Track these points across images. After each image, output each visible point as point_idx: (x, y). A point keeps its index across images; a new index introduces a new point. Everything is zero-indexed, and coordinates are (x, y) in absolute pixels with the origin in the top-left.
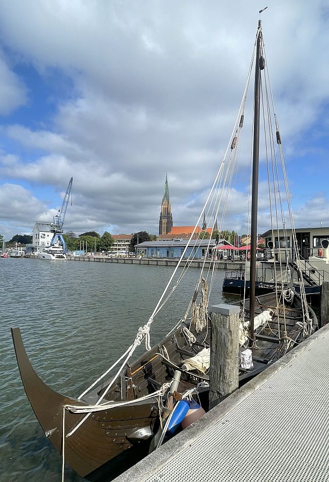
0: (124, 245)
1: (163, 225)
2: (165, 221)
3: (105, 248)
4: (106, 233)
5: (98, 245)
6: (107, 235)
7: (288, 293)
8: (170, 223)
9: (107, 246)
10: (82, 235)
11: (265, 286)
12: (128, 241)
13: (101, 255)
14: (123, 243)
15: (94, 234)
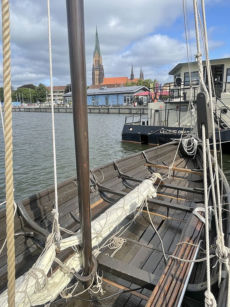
0: (59, 95)
1: (96, 77)
2: (97, 73)
3: (41, 98)
4: (40, 85)
5: (34, 96)
6: (42, 87)
7: (189, 143)
8: (101, 74)
9: (43, 97)
10: (20, 87)
11: (167, 132)
12: (63, 92)
13: (37, 105)
14: (58, 94)
15: (31, 86)
